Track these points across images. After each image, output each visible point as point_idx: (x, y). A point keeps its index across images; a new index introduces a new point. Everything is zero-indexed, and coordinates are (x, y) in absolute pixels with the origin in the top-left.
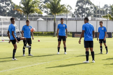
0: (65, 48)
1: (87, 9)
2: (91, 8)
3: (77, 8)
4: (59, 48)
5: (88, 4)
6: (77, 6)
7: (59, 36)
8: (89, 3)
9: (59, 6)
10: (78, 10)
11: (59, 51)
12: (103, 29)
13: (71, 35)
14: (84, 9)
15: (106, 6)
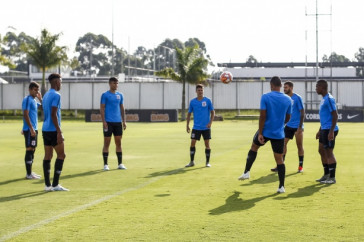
0: (119, 155)
1: (101, 57)
2: (110, 53)
3: (78, 54)
4: (105, 155)
5: (102, 45)
6: (77, 50)
7: (108, 123)
8: (105, 44)
9: (54, 49)
10: (81, 58)
11: (106, 163)
12: (204, 104)
13: (84, 116)
14: (95, 56)
15: (140, 49)
